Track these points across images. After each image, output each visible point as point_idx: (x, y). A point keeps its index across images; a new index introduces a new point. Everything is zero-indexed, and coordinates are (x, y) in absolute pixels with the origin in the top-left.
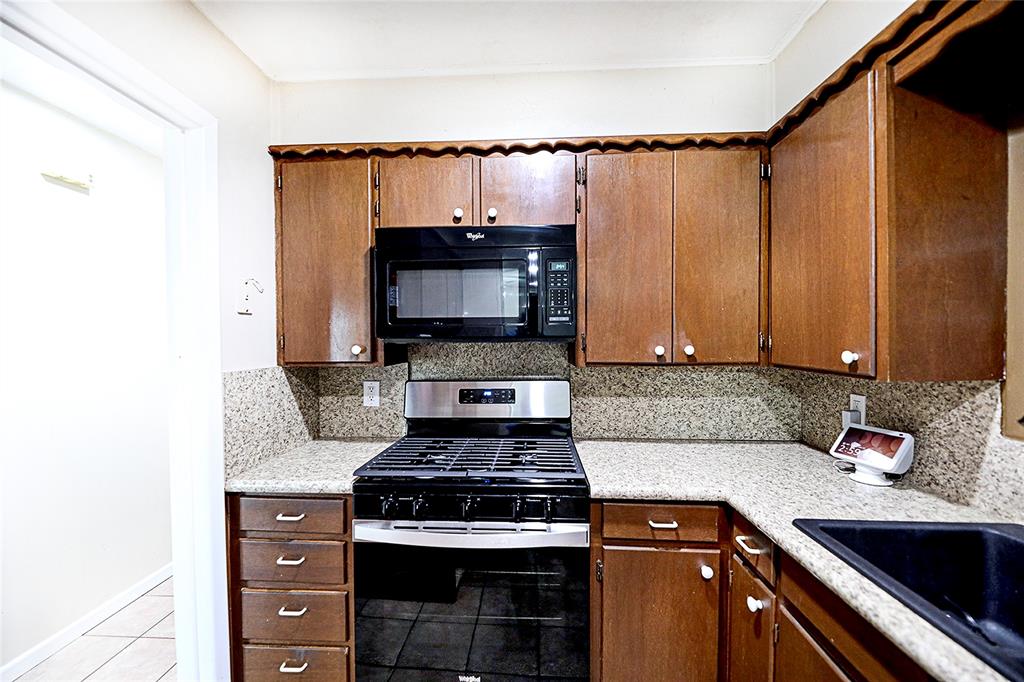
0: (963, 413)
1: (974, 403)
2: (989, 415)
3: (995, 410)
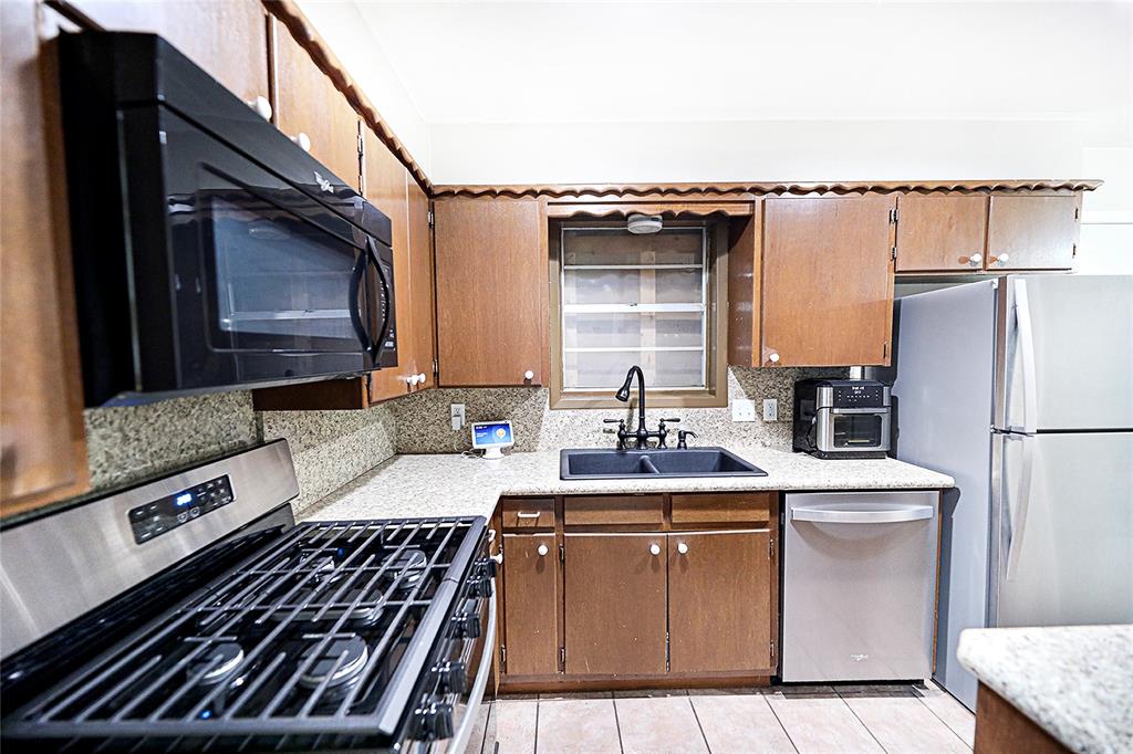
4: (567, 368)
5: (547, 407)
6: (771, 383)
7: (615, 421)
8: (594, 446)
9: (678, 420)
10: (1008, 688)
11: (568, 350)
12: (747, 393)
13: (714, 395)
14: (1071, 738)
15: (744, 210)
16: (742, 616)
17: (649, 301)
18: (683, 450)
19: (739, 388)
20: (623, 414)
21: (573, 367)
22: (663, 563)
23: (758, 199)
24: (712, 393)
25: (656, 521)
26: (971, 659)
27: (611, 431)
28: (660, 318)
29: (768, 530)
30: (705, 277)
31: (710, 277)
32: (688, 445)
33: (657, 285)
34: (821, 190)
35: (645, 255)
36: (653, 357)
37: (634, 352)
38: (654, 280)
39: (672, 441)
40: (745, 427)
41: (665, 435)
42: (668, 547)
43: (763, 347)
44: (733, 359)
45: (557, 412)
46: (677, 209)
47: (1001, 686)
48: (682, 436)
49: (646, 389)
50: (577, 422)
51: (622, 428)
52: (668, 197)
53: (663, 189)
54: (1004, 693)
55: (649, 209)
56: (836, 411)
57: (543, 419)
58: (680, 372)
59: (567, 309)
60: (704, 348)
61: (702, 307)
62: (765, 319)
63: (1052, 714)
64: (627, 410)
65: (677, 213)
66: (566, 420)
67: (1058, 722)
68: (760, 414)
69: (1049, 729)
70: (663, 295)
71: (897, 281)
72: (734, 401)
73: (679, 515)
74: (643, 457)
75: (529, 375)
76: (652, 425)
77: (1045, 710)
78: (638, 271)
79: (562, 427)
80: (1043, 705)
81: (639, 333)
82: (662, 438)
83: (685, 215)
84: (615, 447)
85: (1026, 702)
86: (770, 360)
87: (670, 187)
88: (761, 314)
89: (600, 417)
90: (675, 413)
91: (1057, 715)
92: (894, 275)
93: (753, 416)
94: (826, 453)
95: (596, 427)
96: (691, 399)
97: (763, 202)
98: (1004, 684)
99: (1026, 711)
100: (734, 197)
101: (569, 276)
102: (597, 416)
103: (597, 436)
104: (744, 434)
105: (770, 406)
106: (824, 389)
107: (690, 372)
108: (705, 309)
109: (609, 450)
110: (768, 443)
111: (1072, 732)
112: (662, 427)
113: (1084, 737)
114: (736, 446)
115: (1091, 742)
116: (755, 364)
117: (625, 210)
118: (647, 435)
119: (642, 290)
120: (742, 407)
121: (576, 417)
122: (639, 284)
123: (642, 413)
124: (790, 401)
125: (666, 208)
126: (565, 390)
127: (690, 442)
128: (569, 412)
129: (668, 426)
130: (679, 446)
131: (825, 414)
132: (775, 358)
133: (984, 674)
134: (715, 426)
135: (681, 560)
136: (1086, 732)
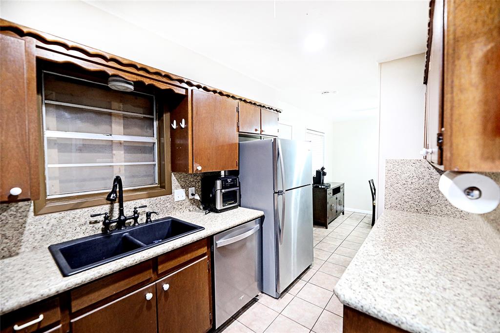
0: (10, 213)
1: (17, 206)
2: (28, 209)
3: (30, 206)
4: (50, 178)
5: (31, 214)
6: (192, 180)
7: (100, 215)
8: (81, 236)
9: (146, 206)
10: (364, 307)
11: (50, 166)
12: (181, 186)
13: (164, 188)
14: (391, 319)
15: (183, 92)
16: (197, 308)
17: (118, 134)
18: (149, 224)
19: (177, 183)
20: (106, 208)
21: (55, 178)
22: (154, 304)
23: (190, 88)
24: (162, 187)
25: (148, 277)
26: (346, 300)
27: (96, 222)
28: (127, 144)
29: (207, 257)
30: (156, 124)
31: (159, 124)
32: (152, 220)
33: (124, 124)
34: (215, 92)
35: (115, 104)
36: (123, 169)
37: (111, 166)
38: (122, 121)
39: (142, 219)
40: (180, 203)
41: (138, 217)
42: (157, 291)
43: (194, 163)
44: (174, 169)
45: (42, 216)
46: (147, 82)
47: (361, 308)
48: (148, 215)
49: (123, 189)
50: (64, 221)
51: (106, 218)
52: (141, 73)
53: (139, 67)
54: (362, 310)
55: (128, 76)
56: (223, 191)
57: (27, 225)
58: (143, 177)
59: (48, 134)
60: (156, 163)
61: (155, 140)
62: (194, 149)
63: (382, 312)
64: (109, 205)
65: (147, 84)
66: (53, 221)
67: (385, 315)
68: (187, 195)
69: (383, 319)
70: (128, 131)
71: (240, 136)
72: (176, 191)
73: (162, 268)
74: (124, 234)
75: (16, 191)
76: (128, 212)
77: (379, 312)
78: (110, 114)
79: (49, 228)
80: (378, 310)
81: (112, 153)
82: (135, 219)
83: (151, 86)
84: (100, 232)
85: (373, 312)
86: (197, 170)
87: (144, 67)
88: (193, 147)
89: (86, 214)
90: (144, 202)
91: (384, 312)
92: (238, 133)
93: (184, 197)
94: (219, 210)
95: (83, 221)
96: (151, 193)
97: (192, 90)
98: (362, 306)
99: (372, 315)
100: (178, 83)
101: (48, 108)
102: (84, 214)
103: (84, 228)
104: (180, 207)
105: (192, 190)
106: (218, 181)
107: (148, 176)
108: (156, 141)
109: (95, 236)
110: (191, 209)
111: (391, 317)
112: (135, 212)
113: (395, 317)
114: (177, 214)
115: (398, 318)
116: (190, 172)
117: (110, 72)
118: (126, 219)
119: (113, 125)
120: (179, 194)
121: (63, 217)
122: (111, 122)
123: (121, 206)
124: (200, 187)
125: (140, 78)
126: (48, 197)
127: (153, 217)
128: (56, 215)
129: (139, 210)
130: (147, 222)
131: (218, 192)
132: (200, 168)
133: (353, 304)
134: (166, 206)
135: (165, 295)
136: (395, 315)
